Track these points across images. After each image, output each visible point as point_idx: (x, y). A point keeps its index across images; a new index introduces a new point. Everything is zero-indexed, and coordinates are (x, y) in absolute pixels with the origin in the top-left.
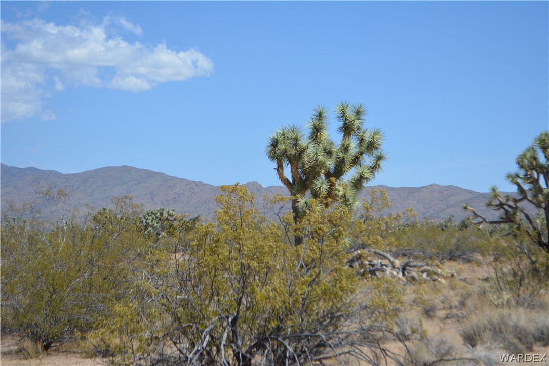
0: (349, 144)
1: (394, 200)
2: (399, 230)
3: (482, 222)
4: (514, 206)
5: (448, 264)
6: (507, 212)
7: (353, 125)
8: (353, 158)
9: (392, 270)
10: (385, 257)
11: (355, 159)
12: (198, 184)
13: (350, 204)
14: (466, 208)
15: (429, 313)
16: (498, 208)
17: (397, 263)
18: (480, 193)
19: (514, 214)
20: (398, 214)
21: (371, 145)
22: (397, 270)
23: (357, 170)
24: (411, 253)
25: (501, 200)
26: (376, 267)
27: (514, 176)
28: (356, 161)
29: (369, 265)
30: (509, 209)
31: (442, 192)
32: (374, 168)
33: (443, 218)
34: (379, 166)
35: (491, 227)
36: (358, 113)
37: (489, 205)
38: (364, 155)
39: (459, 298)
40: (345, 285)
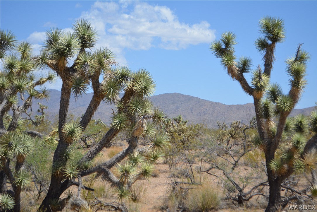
12: (218, 104)
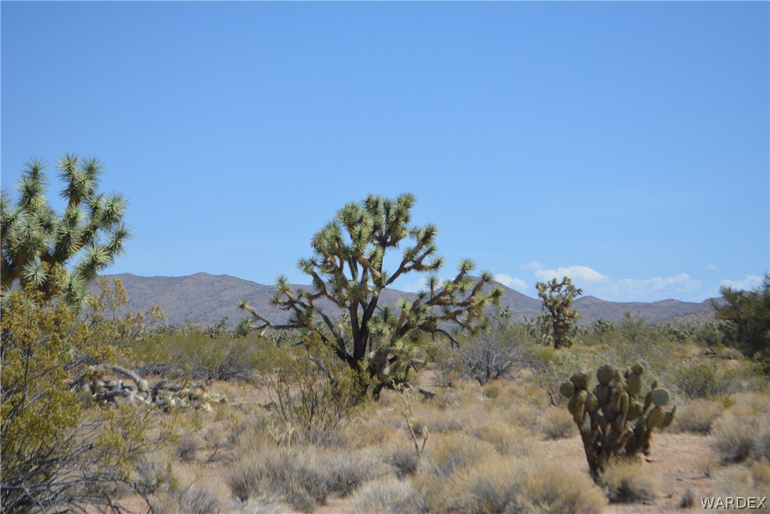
0: (76, 214)
1: (145, 294)
2: (150, 337)
3: (264, 327)
4: (308, 304)
5: (217, 384)
6: (299, 312)
7: (83, 187)
8: (82, 235)
9: (137, 394)
10: (128, 376)
11: (85, 236)
13: (77, 300)
14: (242, 307)
15: (185, 454)
16: (287, 306)
17: (146, 384)
18: (265, 286)
19: (309, 315)
20: (139, 315)
21: (109, 216)
22: (144, 394)
23: (88, 252)
24: (165, 370)
25: (291, 295)
26: (115, 390)
27: (309, 262)
28: (86, 238)
29: (105, 387)
30: (302, 309)
31: (212, 284)
32: (112, 249)
33: (213, 320)
34: (119, 246)
35: (280, 333)
36: (91, 170)
37: (275, 302)
38: (98, 230)
39: (228, 433)
40: (61, 415)
